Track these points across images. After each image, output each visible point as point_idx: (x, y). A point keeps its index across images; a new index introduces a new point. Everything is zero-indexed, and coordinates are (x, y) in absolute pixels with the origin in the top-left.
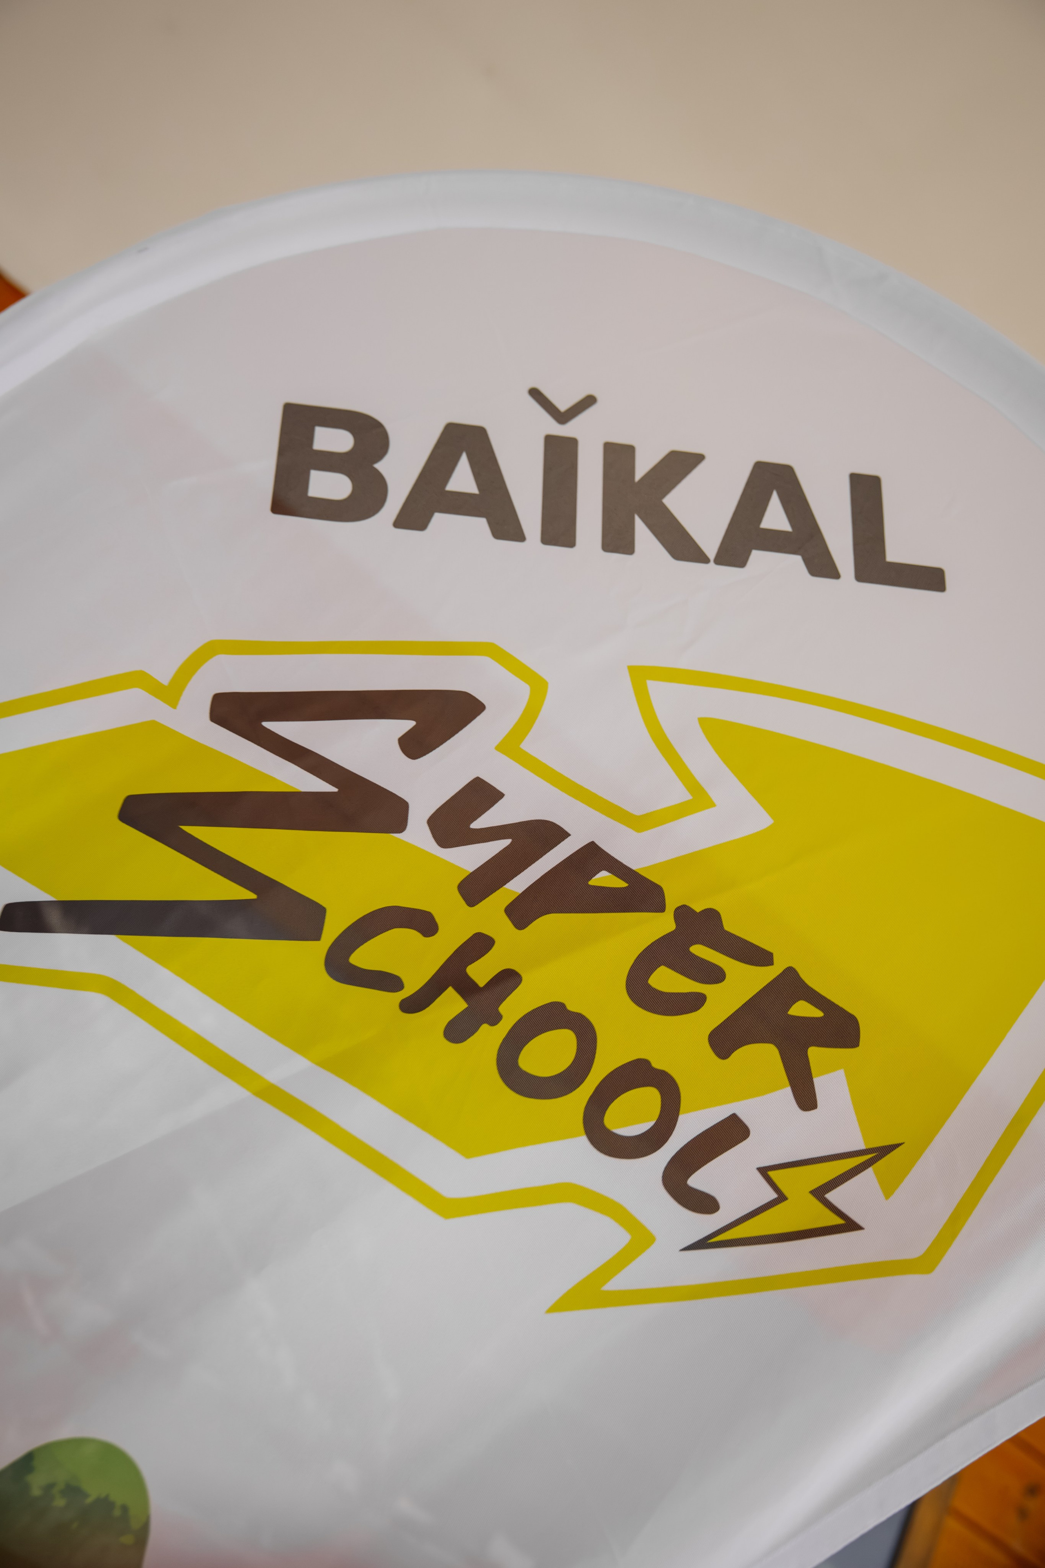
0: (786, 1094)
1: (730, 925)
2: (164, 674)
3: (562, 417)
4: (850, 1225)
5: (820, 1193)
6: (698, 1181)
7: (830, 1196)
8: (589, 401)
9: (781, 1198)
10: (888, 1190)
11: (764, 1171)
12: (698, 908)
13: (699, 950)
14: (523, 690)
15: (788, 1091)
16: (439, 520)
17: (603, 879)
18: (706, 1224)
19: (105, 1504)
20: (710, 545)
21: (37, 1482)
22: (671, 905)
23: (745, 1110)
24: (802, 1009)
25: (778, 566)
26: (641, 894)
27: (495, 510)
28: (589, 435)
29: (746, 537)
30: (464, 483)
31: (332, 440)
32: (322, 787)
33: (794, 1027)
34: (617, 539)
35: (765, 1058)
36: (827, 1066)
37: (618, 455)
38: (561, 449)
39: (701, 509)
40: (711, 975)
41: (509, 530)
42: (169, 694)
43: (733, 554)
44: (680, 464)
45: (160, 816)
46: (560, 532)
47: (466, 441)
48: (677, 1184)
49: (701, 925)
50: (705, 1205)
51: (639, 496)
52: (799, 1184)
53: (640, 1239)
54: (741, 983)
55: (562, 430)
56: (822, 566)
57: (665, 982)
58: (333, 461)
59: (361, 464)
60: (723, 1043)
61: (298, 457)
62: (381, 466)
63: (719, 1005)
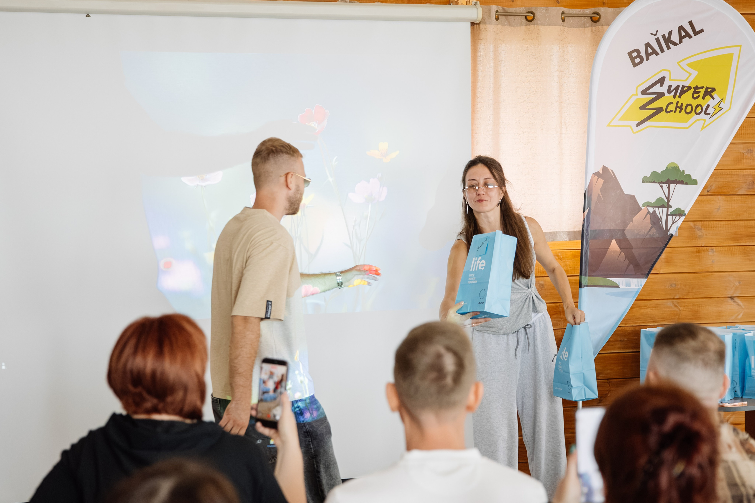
1: (699, 86)
3: (655, 35)
4: (722, 108)
5: (718, 107)
6: (707, 112)
7: (719, 106)
8: (657, 31)
9: (715, 109)
10: (724, 103)
11: (713, 108)
12: (695, 86)
13: (697, 90)
14: (668, 72)
15: (712, 99)
16: (650, 57)
17: (685, 88)
18: (710, 116)
19: (674, 167)
20: (678, 42)
21: (668, 168)
22: (693, 88)
23: (708, 103)
24: (709, 90)
25: (686, 40)
26: (689, 88)
27: (655, 52)
28: (659, 36)
29: (681, 38)
30: (650, 51)
31: (634, 54)
32: (655, 96)
33: (709, 92)
34: (669, 48)
35: (708, 97)
36: (714, 94)
37: (664, 36)
38: (658, 40)
39: (675, 38)
40: (699, 92)
41: (657, 54)
42: (637, 94)
43: (681, 42)
44: (670, 33)
45: (643, 108)
46: (662, 51)
47: (648, 45)
48: (706, 114)
49: (696, 88)
50: (709, 114)
51: (668, 40)
52: (716, 107)
53: (705, 120)
54: (702, 91)
55: (656, 37)
56: (690, 37)
57: (696, 95)
58: (636, 57)
59: (639, 56)
60: (703, 98)
61: (632, 59)
62: (641, 54)
63: (702, 94)
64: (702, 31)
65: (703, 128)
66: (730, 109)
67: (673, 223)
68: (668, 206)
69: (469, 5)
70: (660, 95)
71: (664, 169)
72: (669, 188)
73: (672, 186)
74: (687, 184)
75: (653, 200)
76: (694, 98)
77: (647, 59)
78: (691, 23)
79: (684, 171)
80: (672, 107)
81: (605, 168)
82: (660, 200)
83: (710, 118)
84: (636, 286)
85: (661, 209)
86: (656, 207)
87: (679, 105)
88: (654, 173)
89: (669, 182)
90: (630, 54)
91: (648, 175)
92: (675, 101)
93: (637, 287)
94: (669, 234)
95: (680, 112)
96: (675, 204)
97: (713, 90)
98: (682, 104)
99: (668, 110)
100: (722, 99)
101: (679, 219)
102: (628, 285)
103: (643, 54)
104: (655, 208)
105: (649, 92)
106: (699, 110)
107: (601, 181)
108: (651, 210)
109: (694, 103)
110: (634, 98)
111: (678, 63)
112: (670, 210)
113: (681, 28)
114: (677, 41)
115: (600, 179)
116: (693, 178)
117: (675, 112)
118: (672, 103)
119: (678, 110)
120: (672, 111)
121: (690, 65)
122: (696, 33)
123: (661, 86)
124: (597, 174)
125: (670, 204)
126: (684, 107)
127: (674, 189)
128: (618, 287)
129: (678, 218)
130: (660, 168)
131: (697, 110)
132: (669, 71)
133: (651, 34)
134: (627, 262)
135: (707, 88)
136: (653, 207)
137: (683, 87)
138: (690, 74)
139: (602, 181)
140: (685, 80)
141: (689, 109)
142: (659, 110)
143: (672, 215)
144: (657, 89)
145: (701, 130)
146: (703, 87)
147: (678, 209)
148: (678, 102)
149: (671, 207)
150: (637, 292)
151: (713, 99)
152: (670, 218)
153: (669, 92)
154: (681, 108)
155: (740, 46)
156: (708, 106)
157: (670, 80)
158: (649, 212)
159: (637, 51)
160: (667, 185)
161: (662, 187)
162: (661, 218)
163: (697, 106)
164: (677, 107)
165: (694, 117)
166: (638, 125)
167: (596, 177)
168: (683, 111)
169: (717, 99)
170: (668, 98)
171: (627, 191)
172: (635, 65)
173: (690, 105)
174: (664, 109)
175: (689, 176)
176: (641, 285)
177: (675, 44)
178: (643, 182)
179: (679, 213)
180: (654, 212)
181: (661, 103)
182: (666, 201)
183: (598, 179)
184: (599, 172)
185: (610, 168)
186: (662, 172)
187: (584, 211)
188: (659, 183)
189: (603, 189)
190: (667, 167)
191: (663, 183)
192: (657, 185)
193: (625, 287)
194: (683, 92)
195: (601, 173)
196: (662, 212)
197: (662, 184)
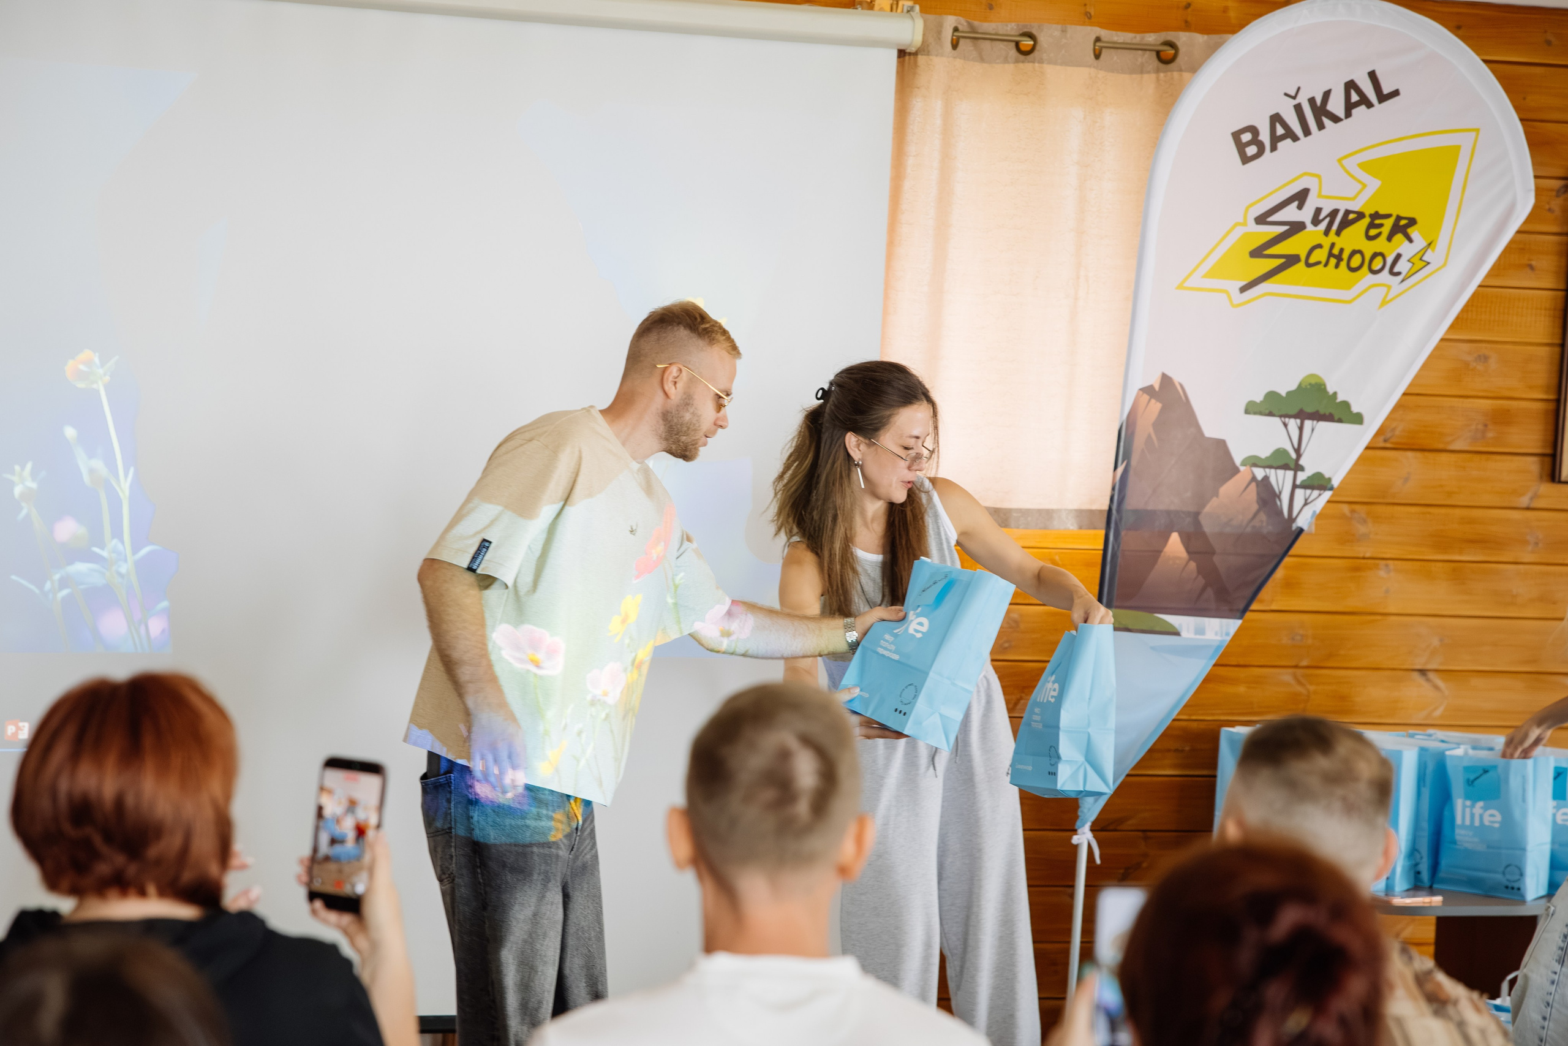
0: (1407, 242)
1: (1382, 212)
2: (1241, 220)
3: (1294, 98)
4: (1428, 263)
5: (1421, 259)
6: (1396, 270)
7: (1423, 259)
8: (1299, 89)
9: (1414, 264)
10: (1433, 253)
11: (1409, 261)
12: (1373, 212)
13: (1377, 222)
14: (1315, 180)
16: (1279, 144)
17: (1352, 216)
18: (1400, 278)
19: (1316, 384)
20: (1342, 115)
21: (1303, 386)
22: (1368, 215)
23: (1399, 251)
24: (1403, 222)
25: (1360, 111)
26: (1361, 215)
27: (1290, 135)
28: (1303, 99)
29: (1349, 107)
30: (1280, 131)
31: (1246, 137)
32: (1286, 228)
33: (1403, 227)
34: (1321, 126)
35: (1399, 237)
36: (1413, 232)
37: (1312, 101)
38: (1298, 108)
39: (1336, 105)
40: (1381, 225)
41: (1295, 138)
42: (1245, 224)
43: (1348, 114)
44: (1327, 95)
45: (1257, 253)
46: (1307, 132)
47: (1276, 119)
48: (1392, 273)
49: (1376, 216)
50: (1399, 274)
51: (1321, 111)
52: (1416, 260)
53: (1389, 287)
54: (1388, 224)
55: (1296, 102)
56: (1370, 105)
57: (1373, 232)
58: (1249, 144)
59: (1256, 141)
60: (1389, 238)
61: (1241, 147)
62: (1261, 138)
63: (1385, 231)
64: (1395, 93)
65: (1384, 303)
66: (1445, 265)
67: (1306, 504)
68: (1298, 468)
69: (896, 11)
70: (1296, 227)
71: (1293, 386)
72: (1301, 429)
73: (1308, 424)
74: (1340, 421)
75: (1264, 453)
76: (1370, 238)
77: (1274, 148)
78: (1372, 75)
79: (1335, 394)
80: (1320, 255)
81: (1166, 379)
82: (1280, 453)
83: (1403, 281)
84: (1216, 634)
85: (1280, 472)
86: (1270, 467)
87: (1336, 251)
88: (1272, 396)
89: (1302, 416)
90: (1236, 136)
91: (1259, 398)
92: (1326, 242)
93: (1219, 638)
94: (1294, 526)
95: (1337, 266)
96: (1311, 465)
97: (1412, 222)
98: (1342, 250)
99: (1312, 260)
100: (1430, 244)
101: (1320, 495)
102: (1200, 631)
103: (1265, 137)
104: (1267, 470)
105: (1270, 219)
106: (1377, 264)
107: (1156, 406)
108: (1260, 473)
109: (1369, 248)
110: (1239, 232)
111: (1340, 161)
112: (1301, 477)
113: (1351, 86)
114: (1340, 112)
115: (1153, 401)
116: (1355, 409)
117: (1326, 265)
118: (1320, 246)
119: (1333, 261)
120: (1318, 263)
121: (1364, 166)
122: (1383, 98)
123: (1300, 207)
124: (1148, 390)
125: (1302, 462)
126: (1345, 256)
127: (1313, 430)
128: (1177, 634)
129: (1316, 493)
130: (1285, 385)
131: (1373, 264)
132: (1318, 176)
133: (1286, 95)
134: (1201, 581)
135: (1399, 218)
136: (1264, 467)
137: (1348, 212)
138: (1364, 186)
139: (1159, 405)
140: (1353, 199)
141: (1356, 261)
142: (1291, 260)
143: (1305, 486)
144: (1290, 213)
145: (1379, 308)
146: (1388, 216)
147: (1318, 476)
148: (1333, 245)
149: (1302, 469)
150: (1218, 647)
151: (1410, 240)
152: (1300, 494)
153: (1316, 221)
154: (1339, 258)
155: (1477, 130)
156: (1399, 256)
157: (1320, 196)
158: (1254, 478)
159: (1253, 130)
160: (1298, 421)
161: (1285, 425)
162: (1280, 493)
163: (1375, 255)
164: (1331, 255)
165: (1366, 278)
166: (1243, 289)
167: (1146, 397)
168: (1343, 264)
169: (1419, 242)
170: (1313, 234)
171: (1210, 431)
172: (1245, 159)
173: (1360, 252)
174: (1303, 258)
175: (1346, 405)
176: (1227, 634)
177: (1336, 119)
178: (1247, 412)
179: (1318, 483)
180: (1266, 478)
181: (1295, 245)
182: (1294, 455)
183: (1149, 400)
184: (1151, 387)
185: (1177, 378)
186: (1289, 393)
187: (1116, 468)
188: (1281, 416)
189: (1160, 424)
190: (1300, 386)
191: (1290, 417)
192: (1276, 421)
193: (1192, 636)
194: (1346, 223)
195: (1157, 387)
196: (1282, 480)
197: (1287, 420)
